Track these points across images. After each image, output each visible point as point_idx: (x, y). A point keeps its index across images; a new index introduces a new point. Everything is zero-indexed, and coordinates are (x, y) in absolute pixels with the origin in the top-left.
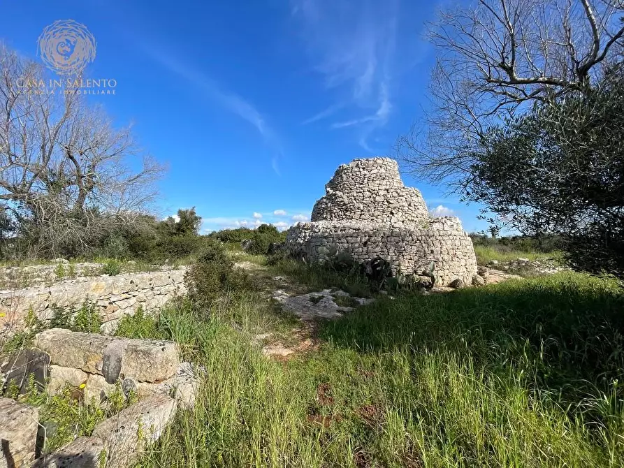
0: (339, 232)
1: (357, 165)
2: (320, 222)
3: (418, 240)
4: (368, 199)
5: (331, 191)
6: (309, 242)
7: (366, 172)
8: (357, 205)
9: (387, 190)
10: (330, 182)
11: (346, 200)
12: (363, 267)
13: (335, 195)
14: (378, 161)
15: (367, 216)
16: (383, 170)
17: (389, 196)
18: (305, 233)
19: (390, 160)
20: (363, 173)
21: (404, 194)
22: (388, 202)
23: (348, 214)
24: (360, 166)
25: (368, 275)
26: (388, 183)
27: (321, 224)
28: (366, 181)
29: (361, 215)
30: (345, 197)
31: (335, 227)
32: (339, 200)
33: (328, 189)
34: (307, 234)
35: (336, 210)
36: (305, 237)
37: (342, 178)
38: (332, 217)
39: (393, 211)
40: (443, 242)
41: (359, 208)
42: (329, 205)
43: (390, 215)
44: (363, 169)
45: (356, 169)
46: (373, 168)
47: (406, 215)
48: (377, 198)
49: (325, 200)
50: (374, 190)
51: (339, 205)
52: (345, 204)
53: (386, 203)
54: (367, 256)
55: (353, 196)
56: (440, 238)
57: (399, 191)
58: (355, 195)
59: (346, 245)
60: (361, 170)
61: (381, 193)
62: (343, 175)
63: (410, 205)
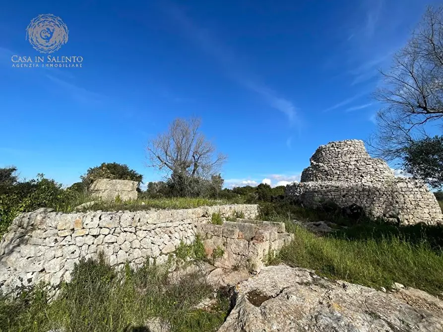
0: (324, 189)
1: (333, 146)
2: (309, 182)
3: (384, 194)
4: (342, 167)
5: (315, 163)
6: (304, 194)
7: (339, 150)
8: (335, 172)
9: (357, 161)
10: (313, 156)
11: (327, 169)
12: (344, 210)
13: (318, 165)
14: (348, 142)
15: (343, 178)
16: (352, 148)
17: (359, 165)
18: (300, 189)
19: (356, 141)
20: (337, 150)
21: (371, 163)
22: (358, 169)
23: (329, 177)
24: (335, 146)
25: (348, 214)
26: (357, 156)
27: (311, 184)
28: (340, 155)
29: (338, 178)
30: (325, 166)
31: (321, 186)
32: (321, 168)
33: (313, 161)
34: (302, 190)
35: (320, 175)
36: (300, 192)
37: (322, 154)
38: (317, 179)
39: (363, 175)
40: (405, 195)
41: (336, 173)
42: (314, 171)
43: (361, 178)
44: (337, 148)
45: (332, 149)
46: (345, 147)
47: (374, 177)
48: (350, 167)
49: (311, 169)
50: (347, 161)
51: (322, 172)
52: (326, 171)
53: (357, 170)
54: (346, 204)
55: (332, 166)
56: (403, 193)
57: (366, 161)
58: (333, 165)
59: (330, 197)
60: (336, 148)
61: (352, 163)
62: (323, 153)
63: (376, 170)
